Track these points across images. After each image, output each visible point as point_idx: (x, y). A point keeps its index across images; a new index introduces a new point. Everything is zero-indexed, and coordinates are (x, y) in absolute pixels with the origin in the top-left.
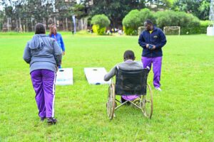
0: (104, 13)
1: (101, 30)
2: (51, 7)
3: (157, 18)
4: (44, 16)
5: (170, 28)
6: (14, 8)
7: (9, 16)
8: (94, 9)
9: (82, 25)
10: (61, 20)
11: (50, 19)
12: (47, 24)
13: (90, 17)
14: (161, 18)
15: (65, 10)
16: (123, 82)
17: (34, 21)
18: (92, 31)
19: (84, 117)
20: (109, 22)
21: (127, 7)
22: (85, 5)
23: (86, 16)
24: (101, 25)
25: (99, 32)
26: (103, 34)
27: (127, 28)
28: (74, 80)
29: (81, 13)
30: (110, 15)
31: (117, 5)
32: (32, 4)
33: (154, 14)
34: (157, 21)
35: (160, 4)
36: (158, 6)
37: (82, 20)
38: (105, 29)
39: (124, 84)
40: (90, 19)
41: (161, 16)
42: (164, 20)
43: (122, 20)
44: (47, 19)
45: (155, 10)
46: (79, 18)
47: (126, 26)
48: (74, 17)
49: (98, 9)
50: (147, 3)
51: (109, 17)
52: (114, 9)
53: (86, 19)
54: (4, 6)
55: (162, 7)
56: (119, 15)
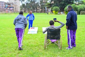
0: (58, 6)
1: (56, 13)
2: (38, 4)
3: (78, 8)
4: (36, 7)
5: (83, 12)
6: (25, 4)
7: (24, 7)
8: (54, 4)
9: (49, 11)
10: (42, 8)
11: (38, 8)
12: (37, 10)
13: (52, 7)
14: (80, 8)
15: (43, 5)
16: (50, 34)
17: (32, 9)
18: (53, 13)
19: (35, 47)
20: (59, 9)
21: (66, 4)
22: (50, 3)
23: (51, 7)
24: (56, 10)
25: (55, 13)
26: (57, 14)
27: (66, 12)
28: (38, 32)
29: (49, 6)
30: (60, 7)
31: (63, 3)
32: (32, 3)
33: (77, 6)
34: (78, 9)
35: (80, 2)
36: (79, 3)
37: (49, 9)
38: (58, 12)
39: (51, 35)
40: (52, 8)
41: (80, 7)
42: (81, 9)
43: (64, 9)
44: (37, 8)
45: (78, 5)
46: (48, 8)
47: (66, 11)
48: (46, 8)
49: (55, 4)
50: (75, 2)
51: (59, 8)
52: (61, 4)
53: (51, 8)
54: (22, 4)
55: (80, 3)
56: (63, 7)
